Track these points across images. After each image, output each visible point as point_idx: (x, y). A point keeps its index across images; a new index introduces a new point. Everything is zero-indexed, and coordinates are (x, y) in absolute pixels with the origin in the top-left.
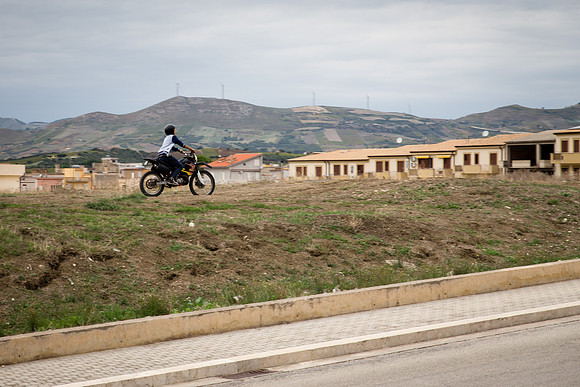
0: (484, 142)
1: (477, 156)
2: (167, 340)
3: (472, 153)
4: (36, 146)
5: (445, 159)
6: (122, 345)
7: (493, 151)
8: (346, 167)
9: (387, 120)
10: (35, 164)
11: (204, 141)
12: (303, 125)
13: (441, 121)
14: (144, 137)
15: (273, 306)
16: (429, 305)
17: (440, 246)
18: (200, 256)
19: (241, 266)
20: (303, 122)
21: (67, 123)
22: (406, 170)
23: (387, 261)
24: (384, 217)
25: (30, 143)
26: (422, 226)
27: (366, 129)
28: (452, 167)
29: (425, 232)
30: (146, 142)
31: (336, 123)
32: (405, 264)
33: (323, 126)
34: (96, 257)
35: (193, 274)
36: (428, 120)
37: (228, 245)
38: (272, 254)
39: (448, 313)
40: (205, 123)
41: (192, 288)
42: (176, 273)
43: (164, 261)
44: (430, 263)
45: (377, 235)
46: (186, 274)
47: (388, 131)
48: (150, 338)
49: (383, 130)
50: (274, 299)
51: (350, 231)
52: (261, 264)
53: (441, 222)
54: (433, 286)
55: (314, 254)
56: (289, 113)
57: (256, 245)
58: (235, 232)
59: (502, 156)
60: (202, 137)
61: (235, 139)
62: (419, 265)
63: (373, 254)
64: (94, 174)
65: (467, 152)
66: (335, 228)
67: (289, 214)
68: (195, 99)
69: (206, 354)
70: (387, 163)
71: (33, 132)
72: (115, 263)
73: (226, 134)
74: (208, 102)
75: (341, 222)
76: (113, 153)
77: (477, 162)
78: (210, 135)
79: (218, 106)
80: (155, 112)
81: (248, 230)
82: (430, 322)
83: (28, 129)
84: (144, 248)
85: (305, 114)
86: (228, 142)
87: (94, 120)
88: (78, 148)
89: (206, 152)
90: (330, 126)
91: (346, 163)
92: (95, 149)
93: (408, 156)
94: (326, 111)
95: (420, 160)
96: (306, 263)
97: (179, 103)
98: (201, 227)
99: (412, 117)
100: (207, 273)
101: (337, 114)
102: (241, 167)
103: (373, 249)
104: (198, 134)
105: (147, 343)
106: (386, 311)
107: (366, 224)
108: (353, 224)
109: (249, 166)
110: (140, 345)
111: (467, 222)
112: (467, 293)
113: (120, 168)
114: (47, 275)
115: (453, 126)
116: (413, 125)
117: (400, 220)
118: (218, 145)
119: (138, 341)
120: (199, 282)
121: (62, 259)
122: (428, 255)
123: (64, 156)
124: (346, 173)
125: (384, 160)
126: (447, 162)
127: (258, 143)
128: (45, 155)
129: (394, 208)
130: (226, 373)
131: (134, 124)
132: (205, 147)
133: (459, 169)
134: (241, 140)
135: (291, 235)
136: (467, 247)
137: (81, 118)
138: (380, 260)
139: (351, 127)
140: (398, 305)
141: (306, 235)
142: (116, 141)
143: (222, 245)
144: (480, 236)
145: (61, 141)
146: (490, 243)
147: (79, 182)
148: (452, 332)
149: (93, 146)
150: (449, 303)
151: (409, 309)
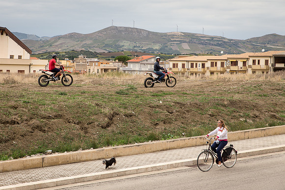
0: (263, 54)
1: (259, 61)
2: (161, 151)
3: (257, 59)
4: (45, 48)
5: (244, 62)
6: (144, 152)
7: (267, 59)
8: (196, 64)
9: (212, 39)
10: (45, 57)
11: (124, 47)
12: (172, 41)
13: (238, 40)
14: (96, 45)
15: (201, 138)
16: (261, 139)
17: (262, 113)
18: (166, 116)
19: (183, 120)
20: (172, 39)
21: (59, 37)
22: (225, 66)
23: (241, 119)
24: (238, 100)
25: (42, 47)
26: (254, 104)
27: (202, 44)
28: (247, 65)
29: (255, 107)
30: (96, 47)
31: (188, 40)
32: (248, 120)
33: (181, 42)
34: (126, 116)
35: (164, 123)
36: (232, 40)
37: (177, 111)
38: (194, 115)
39: (270, 142)
40: (125, 39)
41: (165, 129)
42: (158, 122)
43: (152, 117)
44: (258, 120)
45: (235, 107)
46: (162, 123)
47: (213, 45)
48: (155, 150)
49: (210, 44)
50: (200, 135)
51: (225, 106)
52: (190, 119)
53: (261, 103)
54: (263, 131)
55: (212, 116)
56: (165, 35)
57: (188, 111)
58: (178, 105)
59: (271, 61)
60: (123, 46)
61: (139, 47)
62: (254, 121)
63: (235, 116)
64: (75, 63)
65: (254, 59)
66: (218, 105)
67: (198, 98)
68: (121, 27)
69: (179, 157)
70: (216, 63)
71: (43, 41)
72: (134, 118)
73: (135, 45)
74: (126, 28)
75: (220, 102)
76: (82, 52)
77: (259, 63)
78: (128, 44)
79: (132, 31)
80: (101, 33)
81: (184, 105)
82: (264, 146)
83: (41, 40)
84: (144, 112)
85: (173, 36)
86: (136, 48)
87: (72, 36)
88: (65, 49)
89: (125, 53)
90: (185, 42)
91: (196, 62)
92: (73, 50)
93: (226, 60)
94: (183, 35)
95: (231, 62)
96: (208, 119)
97: (113, 29)
98: (165, 103)
99: (224, 38)
100: (170, 123)
101: (188, 36)
102: (145, 62)
103: (234, 114)
104: (121, 44)
105: (154, 152)
106: (244, 141)
107: (231, 103)
108: (226, 103)
109: (149, 62)
110: (151, 152)
111: (272, 102)
112: (275, 134)
113: (87, 61)
114: (109, 123)
115: (244, 43)
116: (224, 42)
117: (244, 101)
118: (131, 50)
119: (150, 151)
120: (167, 126)
121: (113, 116)
122: (257, 117)
123: (59, 53)
124: (196, 67)
125: (215, 61)
126: (244, 63)
127: (150, 49)
128: (49, 53)
129: (240, 95)
130: (189, 165)
131: (91, 39)
132: (125, 50)
133: (250, 67)
134: (142, 47)
135: (201, 107)
136: (273, 114)
137: (66, 35)
138: (238, 119)
139: (195, 43)
140: (248, 138)
141: (207, 107)
142: (83, 47)
143: (174, 111)
144: (277, 109)
145: (57, 46)
146: (282, 112)
147: (68, 67)
148: (273, 151)
149: (72, 49)
150: (269, 138)
151: (253, 140)
